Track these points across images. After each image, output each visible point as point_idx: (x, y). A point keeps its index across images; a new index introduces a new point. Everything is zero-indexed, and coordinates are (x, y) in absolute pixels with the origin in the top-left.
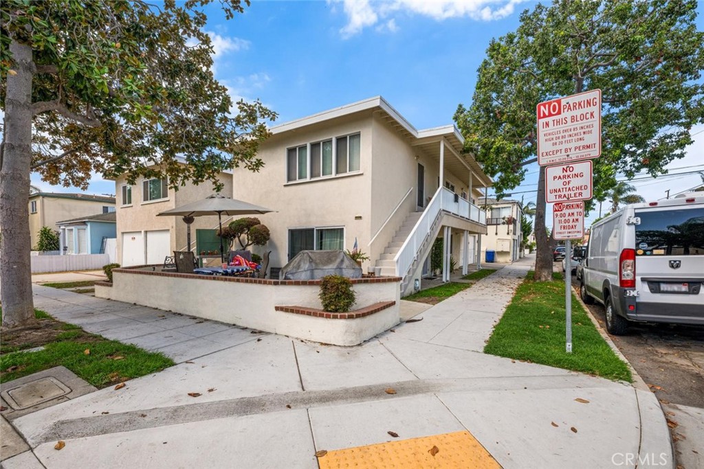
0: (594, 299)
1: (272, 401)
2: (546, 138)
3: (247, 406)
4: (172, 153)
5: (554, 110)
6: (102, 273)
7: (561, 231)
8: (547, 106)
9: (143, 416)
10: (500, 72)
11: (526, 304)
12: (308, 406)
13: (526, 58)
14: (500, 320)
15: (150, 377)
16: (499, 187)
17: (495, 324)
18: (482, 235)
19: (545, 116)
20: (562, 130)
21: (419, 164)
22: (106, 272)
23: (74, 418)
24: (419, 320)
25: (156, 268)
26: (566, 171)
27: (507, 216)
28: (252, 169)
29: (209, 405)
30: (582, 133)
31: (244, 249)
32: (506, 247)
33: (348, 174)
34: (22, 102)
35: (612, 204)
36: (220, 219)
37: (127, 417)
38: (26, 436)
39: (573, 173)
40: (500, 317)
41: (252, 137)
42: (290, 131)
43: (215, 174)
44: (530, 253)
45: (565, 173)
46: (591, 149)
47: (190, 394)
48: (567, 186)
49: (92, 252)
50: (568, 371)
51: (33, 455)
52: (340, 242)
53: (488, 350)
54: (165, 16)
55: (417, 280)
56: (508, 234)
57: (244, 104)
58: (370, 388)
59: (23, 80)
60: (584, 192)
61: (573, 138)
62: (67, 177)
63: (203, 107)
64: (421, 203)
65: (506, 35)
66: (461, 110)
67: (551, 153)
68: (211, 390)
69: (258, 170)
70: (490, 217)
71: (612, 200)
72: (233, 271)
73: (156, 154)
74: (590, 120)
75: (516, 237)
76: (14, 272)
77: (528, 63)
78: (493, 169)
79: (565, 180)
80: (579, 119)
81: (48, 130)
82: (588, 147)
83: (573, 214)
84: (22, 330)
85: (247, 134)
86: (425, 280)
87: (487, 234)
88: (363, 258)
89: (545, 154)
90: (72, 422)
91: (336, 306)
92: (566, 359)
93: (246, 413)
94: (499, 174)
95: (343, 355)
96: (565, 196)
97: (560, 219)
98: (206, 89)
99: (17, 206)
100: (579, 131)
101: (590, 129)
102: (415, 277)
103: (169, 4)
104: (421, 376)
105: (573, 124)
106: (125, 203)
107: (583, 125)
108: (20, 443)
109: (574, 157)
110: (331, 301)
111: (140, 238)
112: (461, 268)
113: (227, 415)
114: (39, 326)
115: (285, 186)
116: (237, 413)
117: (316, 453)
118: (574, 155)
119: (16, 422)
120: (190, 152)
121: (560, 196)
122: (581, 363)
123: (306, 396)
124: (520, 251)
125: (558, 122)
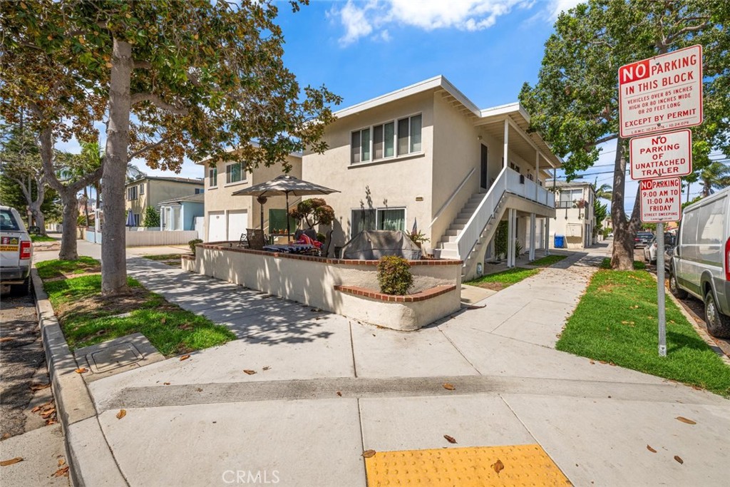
0: (687, 293)
1: (323, 386)
2: (631, 105)
3: (298, 390)
4: (247, 138)
5: (640, 73)
6: (188, 247)
7: (650, 213)
8: (631, 69)
9: (200, 390)
10: (569, 46)
11: (604, 295)
12: (359, 395)
13: (600, 29)
14: (574, 312)
15: (212, 349)
16: (569, 168)
17: (568, 316)
18: (550, 219)
19: (629, 80)
20: (650, 95)
21: (482, 145)
22: (191, 247)
23: (140, 386)
24: (481, 307)
25: (233, 244)
26: (657, 143)
27: (578, 199)
28: (318, 151)
29: (261, 384)
30: (677, 98)
31: (311, 228)
32: (577, 232)
33: (410, 155)
34: (122, 93)
35: (703, 186)
36: (287, 198)
37: (185, 390)
38: (96, 401)
39: (666, 144)
40: (574, 309)
41: (318, 121)
42: (354, 114)
43: (285, 156)
44: (604, 239)
45: (655, 145)
46: (689, 116)
47: (245, 371)
48: (658, 160)
49: (185, 229)
50: (663, 379)
51: (97, 421)
52: (401, 224)
53: (561, 346)
54: (242, 13)
55: (480, 264)
56: (579, 218)
57: (311, 90)
58: (426, 380)
59: (123, 74)
60: (680, 166)
61: (666, 104)
62: (165, 163)
63: (275, 94)
64: (485, 184)
65: (576, 7)
66: (526, 88)
67: (638, 122)
68: (265, 369)
69: (323, 152)
70: (559, 200)
71: (703, 182)
72: (297, 249)
73: (235, 139)
74: (687, 81)
75: (589, 222)
76: (111, 244)
77: (602, 34)
78: (562, 149)
79: (655, 153)
80: (672, 81)
81: (148, 119)
82: (686, 113)
83: (666, 193)
84: (116, 297)
85: (313, 118)
86: (489, 264)
87: (555, 218)
88: (423, 240)
89: (629, 124)
90: (137, 390)
91: (393, 288)
92: (661, 365)
93: (295, 397)
94: (569, 154)
95: (399, 341)
96: (655, 171)
97: (650, 198)
98: (278, 77)
99: (116, 186)
100: (672, 95)
101: (687, 93)
102: (477, 261)
103: (246, 2)
104: (484, 372)
105: (664, 87)
106: (211, 185)
107: (678, 88)
108: (89, 407)
109: (667, 126)
110: (388, 283)
111: (223, 217)
112: (527, 253)
113: (277, 397)
114: (130, 294)
115: (349, 168)
116: (287, 396)
117: (364, 452)
118: (666, 124)
119: (91, 385)
120: (262, 136)
121: (649, 172)
122: (681, 371)
123: (358, 384)
124: (593, 237)
125: (646, 87)
